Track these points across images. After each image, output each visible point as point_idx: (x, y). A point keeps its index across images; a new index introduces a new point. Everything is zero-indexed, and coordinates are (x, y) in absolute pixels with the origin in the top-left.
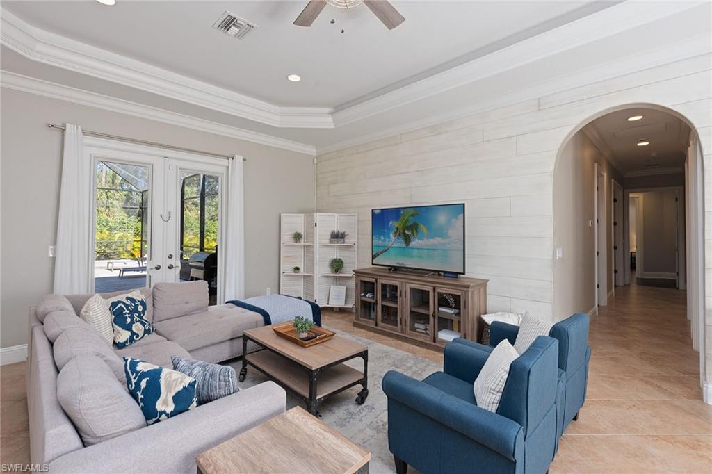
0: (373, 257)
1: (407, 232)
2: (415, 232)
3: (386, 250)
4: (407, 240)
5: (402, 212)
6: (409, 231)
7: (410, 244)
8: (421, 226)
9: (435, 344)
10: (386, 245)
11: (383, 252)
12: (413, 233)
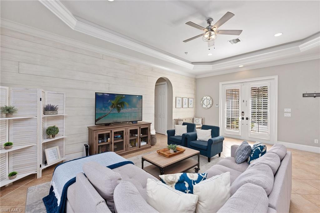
0: (96, 121)
1: (118, 106)
2: (123, 105)
3: (106, 116)
4: (119, 110)
5: (116, 96)
6: (120, 105)
7: (120, 111)
8: (126, 103)
9: (140, 148)
10: (106, 113)
11: (104, 116)
12: (122, 106)
